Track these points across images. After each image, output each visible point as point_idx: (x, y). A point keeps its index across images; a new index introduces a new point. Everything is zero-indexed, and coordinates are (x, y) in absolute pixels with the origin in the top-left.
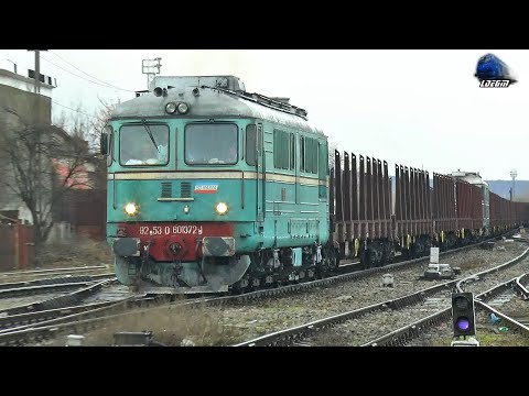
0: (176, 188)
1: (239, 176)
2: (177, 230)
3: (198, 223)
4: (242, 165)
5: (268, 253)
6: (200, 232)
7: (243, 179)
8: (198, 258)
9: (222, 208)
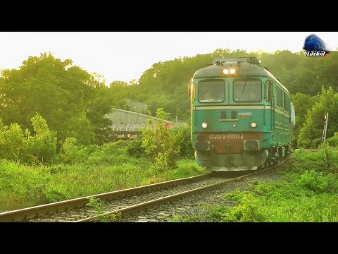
0: (229, 114)
1: (261, 107)
2: (229, 136)
3: (240, 133)
4: (264, 102)
5: (275, 150)
6: (242, 138)
7: (264, 110)
8: (242, 151)
9: (254, 125)
